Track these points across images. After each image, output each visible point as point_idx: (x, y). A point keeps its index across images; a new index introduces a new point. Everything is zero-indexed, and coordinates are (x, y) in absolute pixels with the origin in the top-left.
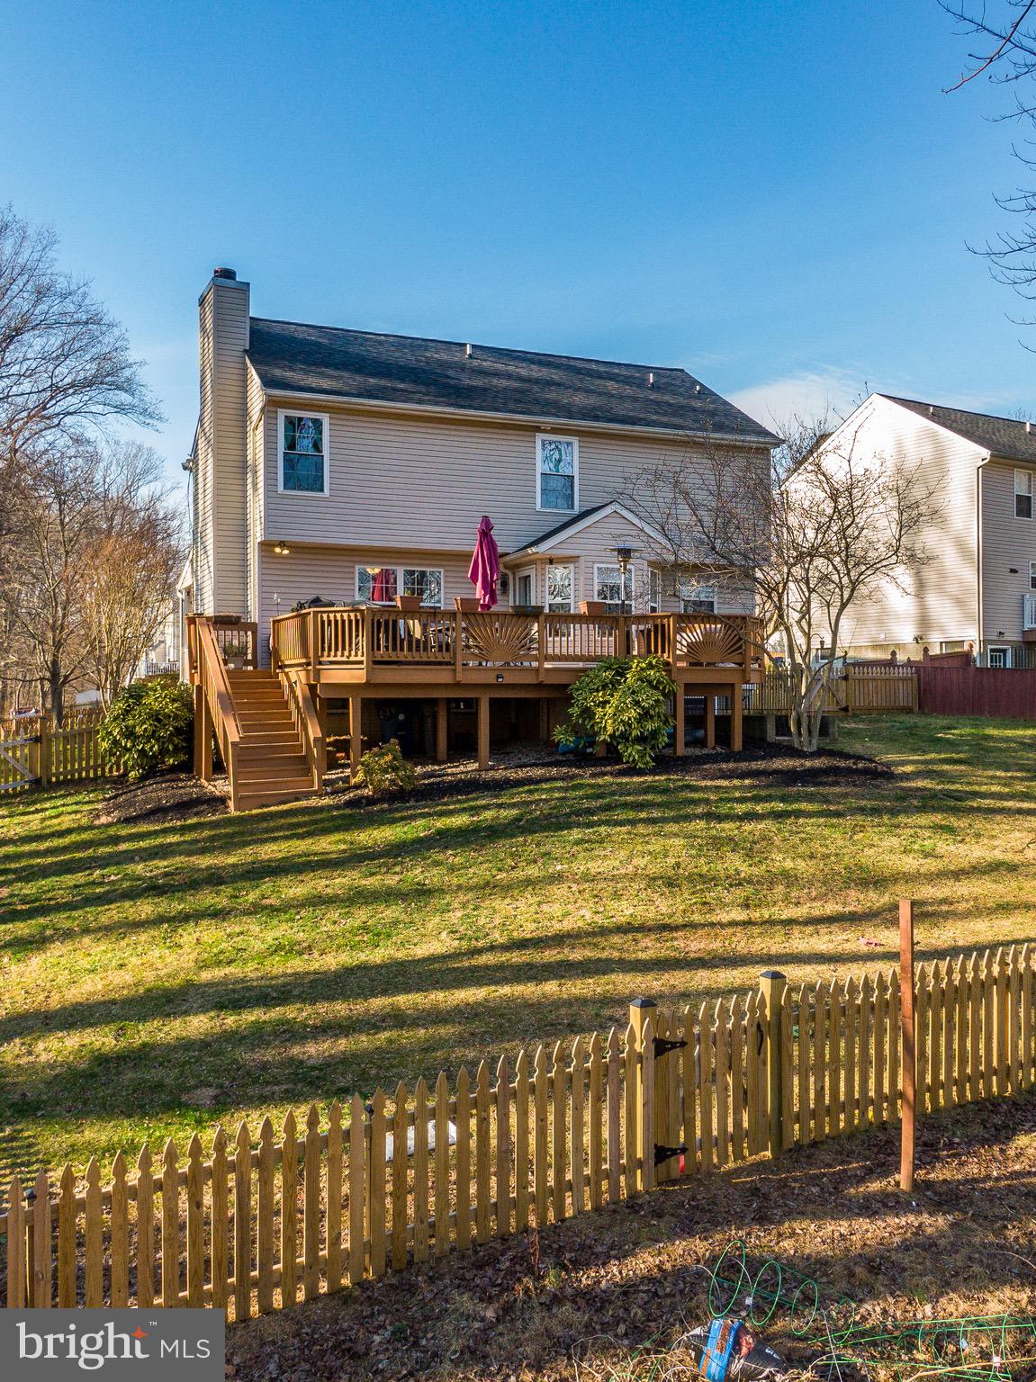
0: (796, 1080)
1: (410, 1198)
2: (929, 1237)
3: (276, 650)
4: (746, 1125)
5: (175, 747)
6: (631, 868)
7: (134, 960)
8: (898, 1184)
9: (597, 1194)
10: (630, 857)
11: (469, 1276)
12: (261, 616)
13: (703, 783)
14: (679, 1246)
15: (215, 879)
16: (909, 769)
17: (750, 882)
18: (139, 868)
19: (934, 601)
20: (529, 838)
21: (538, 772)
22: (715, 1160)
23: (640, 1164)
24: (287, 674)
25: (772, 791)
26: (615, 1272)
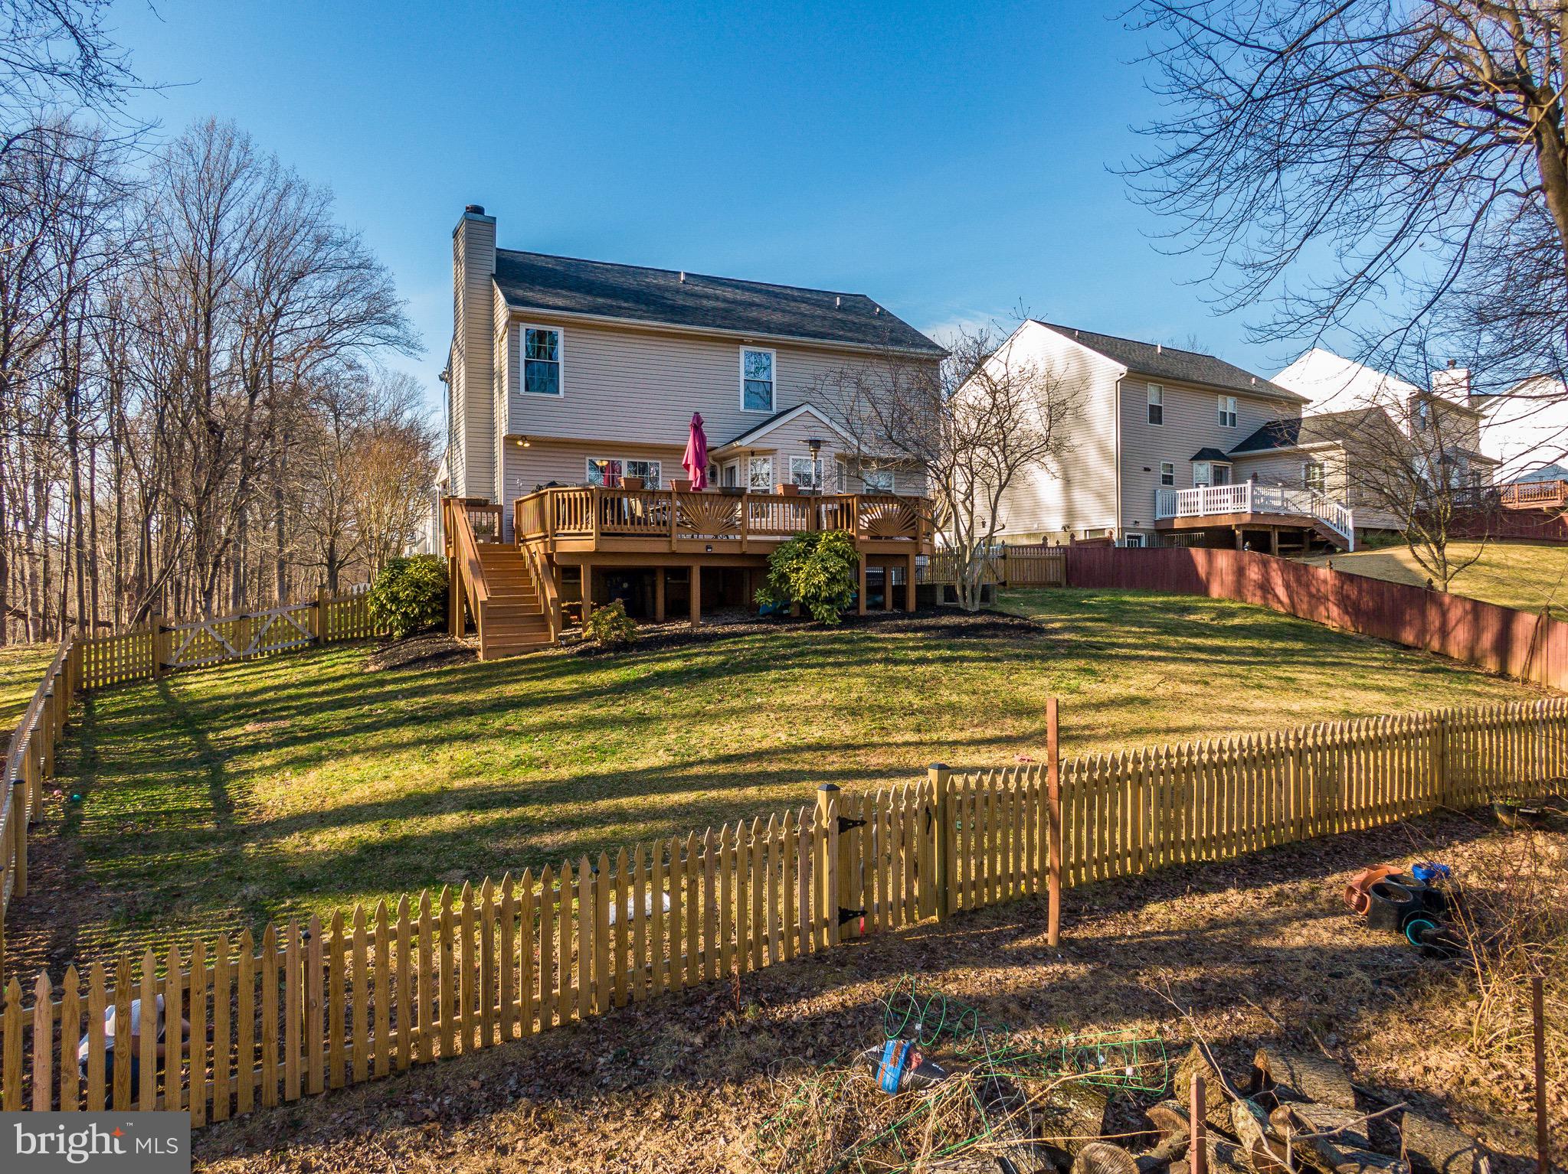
0: (959, 862)
1: (630, 952)
2: (1073, 982)
3: (519, 527)
4: (916, 892)
5: (433, 610)
6: (820, 701)
7: (397, 773)
8: (1046, 941)
9: (789, 948)
10: (820, 693)
11: (679, 1011)
12: (506, 500)
13: (882, 636)
14: (860, 988)
15: (466, 711)
16: (1057, 625)
17: (921, 712)
18: (402, 704)
19: (1078, 495)
20: (734, 678)
21: (742, 628)
22: (891, 923)
23: (826, 923)
24: (528, 547)
25: (941, 642)
26: (804, 1007)
